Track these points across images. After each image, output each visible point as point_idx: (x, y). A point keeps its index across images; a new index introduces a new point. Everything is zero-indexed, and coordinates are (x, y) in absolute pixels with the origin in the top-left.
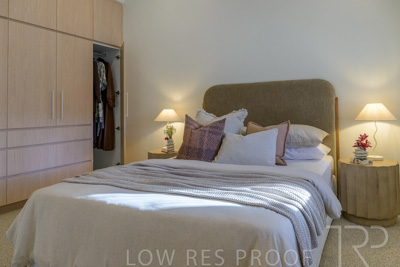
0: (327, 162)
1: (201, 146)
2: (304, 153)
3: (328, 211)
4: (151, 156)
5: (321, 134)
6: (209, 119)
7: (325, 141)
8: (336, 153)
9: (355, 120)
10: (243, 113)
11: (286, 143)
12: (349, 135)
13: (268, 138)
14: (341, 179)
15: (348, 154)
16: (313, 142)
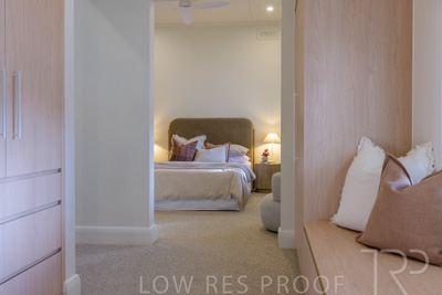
1: (178, 155)
2: (238, 159)
5: (246, 150)
6: (182, 141)
8: (253, 160)
9: (263, 142)
10: (203, 138)
12: (259, 150)
13: (220, 152)
14: (255, 169)
15: (259, 159)
16: (243, 153)
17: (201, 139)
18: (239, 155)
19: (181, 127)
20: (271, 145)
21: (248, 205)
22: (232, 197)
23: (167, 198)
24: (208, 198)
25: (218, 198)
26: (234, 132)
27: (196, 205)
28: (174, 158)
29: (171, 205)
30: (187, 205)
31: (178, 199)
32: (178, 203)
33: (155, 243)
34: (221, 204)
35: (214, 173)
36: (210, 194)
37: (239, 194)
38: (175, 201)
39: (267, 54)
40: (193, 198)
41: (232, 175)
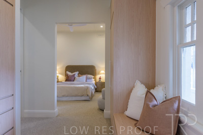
0: (94, 82)
1: (68, 79)
2: (90, 80)
5: (93, 77)
6: (69, 74)
7: (94, 78)
8: (95, 80)
9: (99, 74)
10: (78, 72)
11: (87, 79)
12: (98, 77)
13: (84, 77)
14: (96, 84)
15: (98, 80)
16: (92, 78)
17: (77, 73)
18: (90, 78)
19: (70, 68)
20: (102, 75)
21: (94, 98)
22: (87, 95)
23: (63, 96)
24: (79, 96)
25: (82, 96)
26: (88, 70)
27: (74, 98)
28: (66, 80)
29: (65, 99)
30: (71, 99)
31: (67, 96)
32: (68, 98)
33: (57, 117)
34: (83, 98)
35: (81, 87)
36: (79, 94)
37: (90, 94)
38: (66, 97)
39: (100, 43)
40: (73, 96)
41: (87, 88)
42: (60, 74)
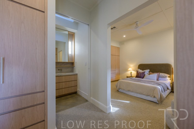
0: (169, 81)
3: (168, 89)
4: (127, 77)
7: (169, 77)
11: (159, 77)
19: (142, 67)
22: (154, 97)
25: (148, 96)
28: (137, 77)
37: (158, 97)
41: (155, 88)
42: (133, 70)
